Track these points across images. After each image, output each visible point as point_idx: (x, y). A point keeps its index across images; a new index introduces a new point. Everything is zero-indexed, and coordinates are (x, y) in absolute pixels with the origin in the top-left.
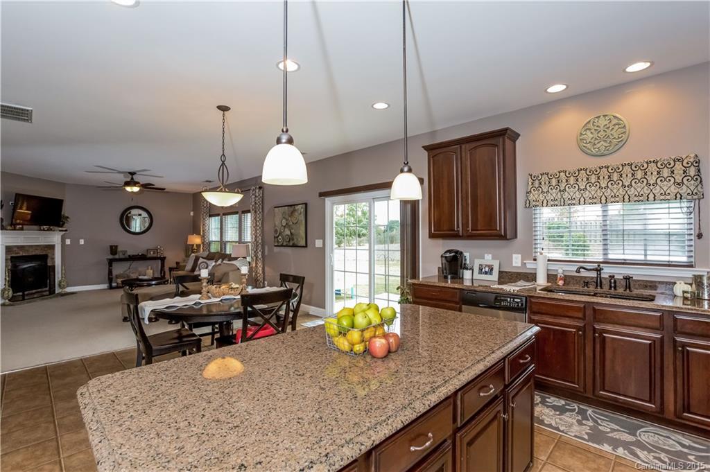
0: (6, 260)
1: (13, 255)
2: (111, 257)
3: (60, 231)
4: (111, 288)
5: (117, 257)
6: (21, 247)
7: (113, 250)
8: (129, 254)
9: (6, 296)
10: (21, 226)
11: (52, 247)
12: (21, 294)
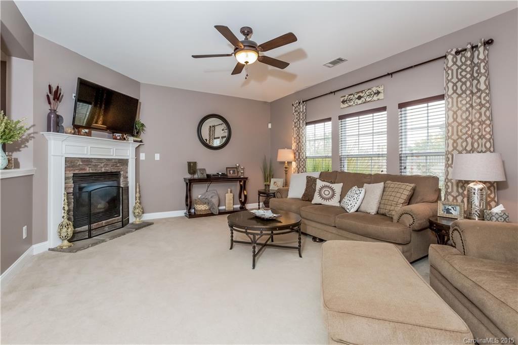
0: (66, 178)
1: (76, 172)
2: (189, 176)
3: (134, 141)
4: (191, 216)
5: (196, 176)
6: (87, 161)
7: (192, 167)
8: (208, 173)
9: (64, 234)
10: (87, 131)
11: (124, 162)
12: (86, 227)
